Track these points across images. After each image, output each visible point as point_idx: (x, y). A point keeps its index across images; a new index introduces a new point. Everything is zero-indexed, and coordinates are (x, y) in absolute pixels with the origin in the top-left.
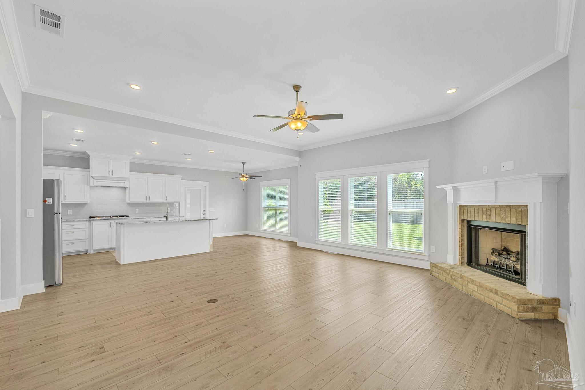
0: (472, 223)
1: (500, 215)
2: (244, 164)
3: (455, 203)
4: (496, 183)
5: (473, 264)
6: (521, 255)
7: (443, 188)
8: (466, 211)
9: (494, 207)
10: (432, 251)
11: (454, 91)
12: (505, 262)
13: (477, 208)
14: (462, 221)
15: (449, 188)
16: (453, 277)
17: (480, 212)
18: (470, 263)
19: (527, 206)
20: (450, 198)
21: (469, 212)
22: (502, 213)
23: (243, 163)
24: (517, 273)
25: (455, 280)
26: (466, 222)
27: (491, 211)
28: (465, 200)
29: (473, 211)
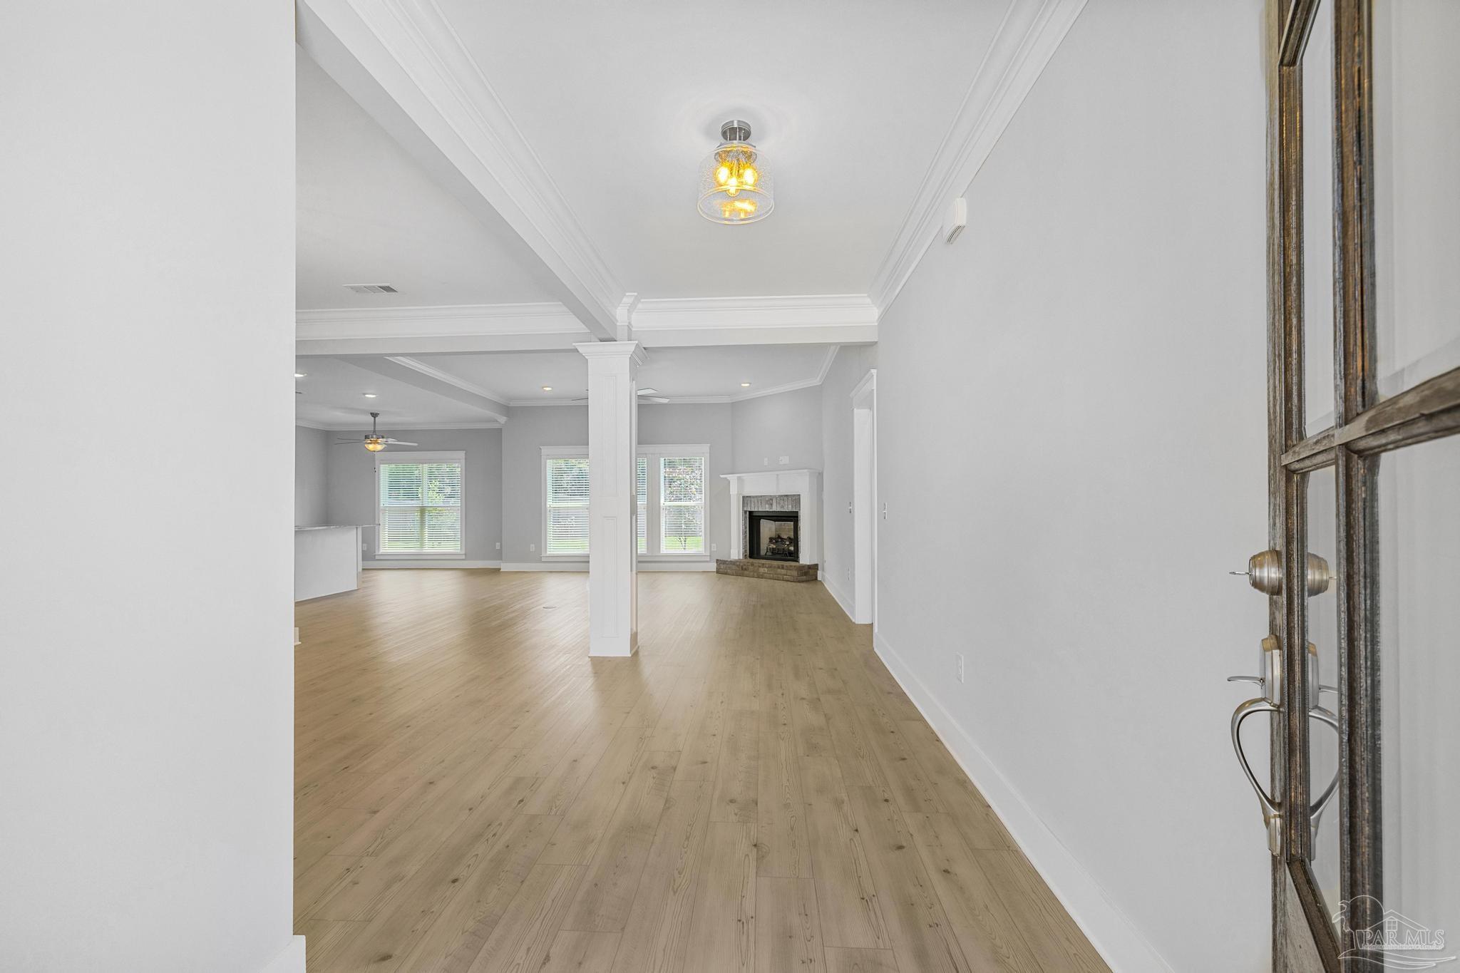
0: (755, 514)
1: (780, 503)
2: (375, 417)
3: (739, 494)
4: (777, 475)
5: (755, 556)
6: (795, 541)
7: (726, 478)
8: (749, 502)
9: (775, 496)
10: (713, 550)
11: (748, 385)
12: (782, 547)
13: (760, 498)
14: (746, 512)
15: (732, 478)
16: (744, 567)
17: (763, 503)
18: (751, 556)
19: (799, 495)
20: (734, 490)
21: (753, 503)
22: (782, 502)
23: (374, 415)
24: (791, 553)
25: (745, 569)
26: (748, 513)
27: (772, 500)
28: (750, 491)
29: (756, 501)
